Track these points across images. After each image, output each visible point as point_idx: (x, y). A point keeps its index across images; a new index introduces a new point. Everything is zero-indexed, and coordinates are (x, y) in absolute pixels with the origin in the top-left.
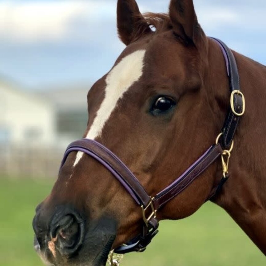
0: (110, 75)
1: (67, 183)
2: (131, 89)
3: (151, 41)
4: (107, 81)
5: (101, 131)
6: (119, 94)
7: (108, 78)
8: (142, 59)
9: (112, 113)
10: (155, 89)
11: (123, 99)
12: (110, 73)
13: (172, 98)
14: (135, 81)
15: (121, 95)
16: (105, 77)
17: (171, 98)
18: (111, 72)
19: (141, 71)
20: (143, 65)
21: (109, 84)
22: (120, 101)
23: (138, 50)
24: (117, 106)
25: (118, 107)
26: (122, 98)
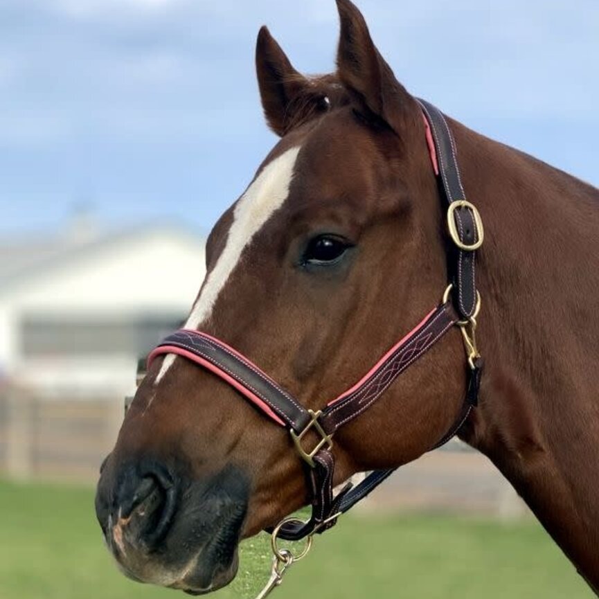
7: (238, 207)
9: (231, 276)
12: (242, 198)
14: (275, 209)
19: (287, 188)
26: (249, 243)
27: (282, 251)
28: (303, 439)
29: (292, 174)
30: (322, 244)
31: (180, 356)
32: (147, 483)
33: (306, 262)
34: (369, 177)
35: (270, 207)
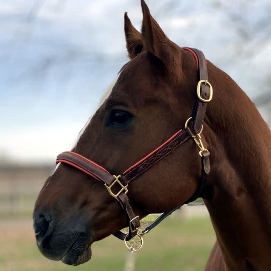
31: (62, 163)
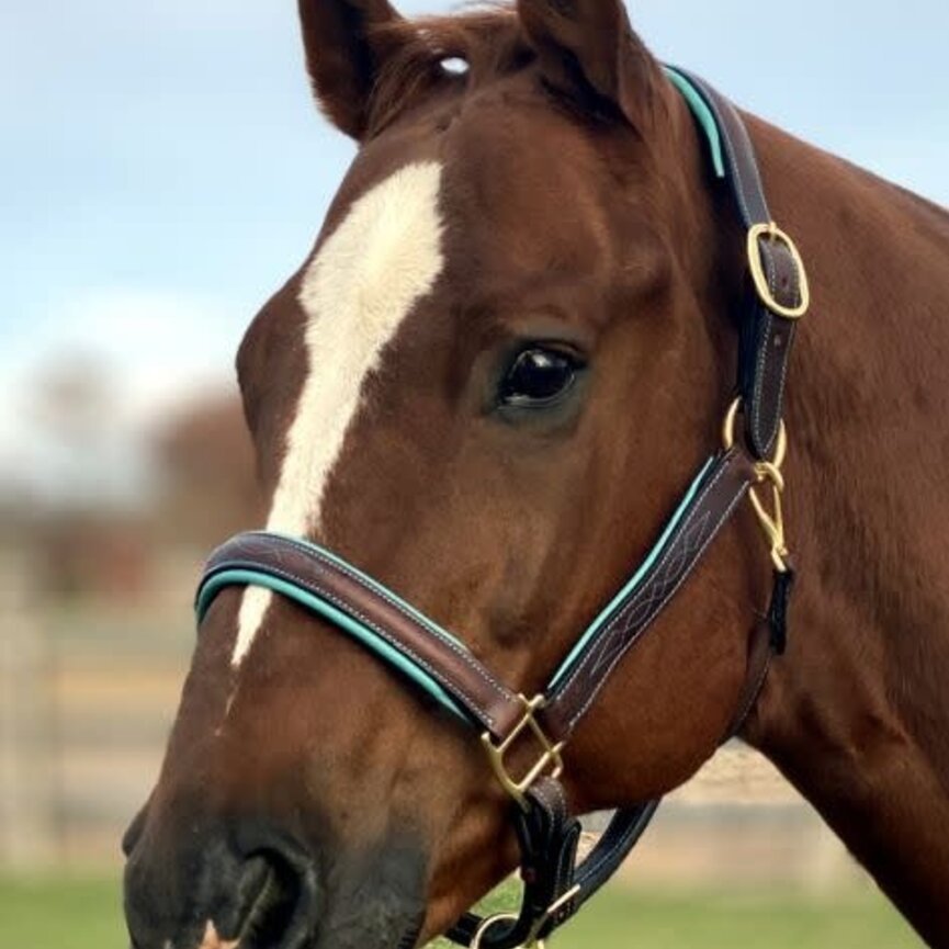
0: (314, 273)
1: (218, 732)
2: (407, 328)
3: (455, 121)
4: (308, 298)
5: (316, 509)
6: (365, 356)
8: (433, 203)
10: (501, 320)
11: (380, 372)
12: (311, 269)
13: (573, 345)
14: (418, 293)
15: (371, 360)
16: (294, 285)
17: (569, 350)
18: (315, 263)
19: (435, 251)
20: (442, 224)
21: (317, 315)
22: (371, 383)
23: (409, 163)
24: (365, 402)
25: (367, 408)
26: (376, 368)
27: (454, 383)
28: (508, 753)
29: (439, 220)
30: (529, 360)
32: (258, 864)
33: (505, 403)
34: (597, 224)
35: (405, 291)
